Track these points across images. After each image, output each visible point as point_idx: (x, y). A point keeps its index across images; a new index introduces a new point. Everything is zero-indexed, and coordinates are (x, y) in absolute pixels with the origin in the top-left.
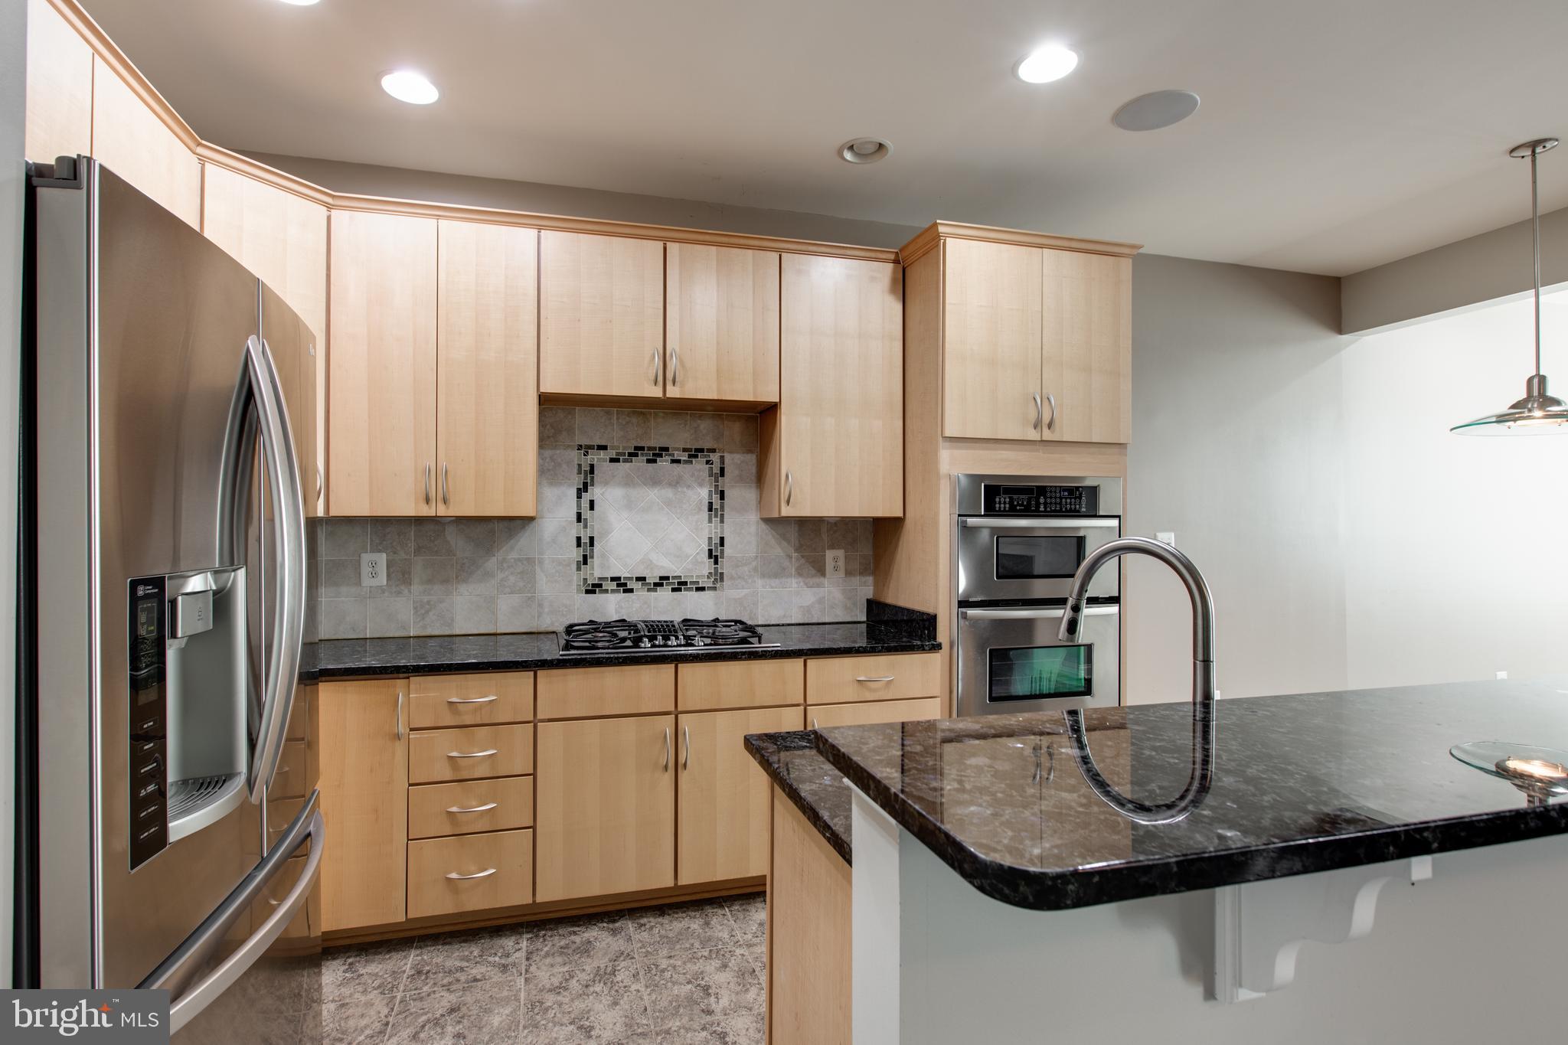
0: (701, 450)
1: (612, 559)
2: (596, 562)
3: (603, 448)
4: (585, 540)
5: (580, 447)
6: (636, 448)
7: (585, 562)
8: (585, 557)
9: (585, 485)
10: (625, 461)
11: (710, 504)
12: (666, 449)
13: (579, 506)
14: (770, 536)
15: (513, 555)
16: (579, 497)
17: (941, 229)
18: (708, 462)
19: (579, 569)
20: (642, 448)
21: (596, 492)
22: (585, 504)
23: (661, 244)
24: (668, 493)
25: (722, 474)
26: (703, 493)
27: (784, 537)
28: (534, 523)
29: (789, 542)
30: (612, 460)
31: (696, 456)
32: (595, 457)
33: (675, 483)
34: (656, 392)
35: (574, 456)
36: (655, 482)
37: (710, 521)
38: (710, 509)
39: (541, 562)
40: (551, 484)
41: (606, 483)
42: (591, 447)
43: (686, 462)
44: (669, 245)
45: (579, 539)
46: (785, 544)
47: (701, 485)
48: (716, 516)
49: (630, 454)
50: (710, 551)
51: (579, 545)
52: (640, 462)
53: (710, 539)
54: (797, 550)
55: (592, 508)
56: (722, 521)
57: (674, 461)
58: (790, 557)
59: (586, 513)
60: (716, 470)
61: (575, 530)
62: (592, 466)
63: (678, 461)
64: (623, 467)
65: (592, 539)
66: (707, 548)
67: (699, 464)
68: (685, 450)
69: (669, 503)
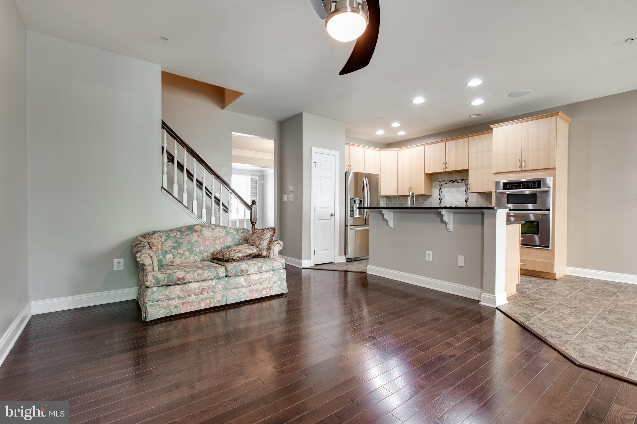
0: (464, 180)
1: (445, 202)
2: (443, 203)
3: (444, 181)
4: (441, 199)
5: (440, 181)
6: (450, 180)
7: (441, 203)
8: (441, 202)
9: (441, 188)
10: (448, 183)
11: (465, 191)
12: (456, 180)
13: (440, 192)
14: (479, 197)
15: (429, 202)
16: (440, 191)
17: (491, 127)
18: (465, 182)
19: (440, 204)
20: (451, 180)
21: (442, 190)
22: (441, 192)
23: (445, 143)
24: (457, 189)
25: (468, 184)
26: (464, 189)
27: (483, 197)
28: (431, 197)
29: (484, 198)
30: (446, 183)
31: (462, 181)
32: (443, 183)
33: (458, 187)
34: (444, 171)
35: (439, 183)
36: (454, 187)
37: (465, 194)
38: (465, 192)
39: (433, 203)
40: (435, 189)
41: (444, 188)
42: (442, 181)
43: (460, 182)
44: (446, 142)
45: (440, 199)
46: (483, 199)
47: (463, 187)
48: (467, 193)
49: (449, 182)
50: (465, 201)
51: (440, 200)
52: (451, 183)
53: (465, 198)
54: (486, 200)
55: (442, 193)
56: (468, 194)
57: (458, 182)
58: (484, 202)
59: (441, 194)
60: (467, 183)
61: (439, 197)
62: (442, 185)
63: (459, 182)
64: (448, 184)
65: (442, 198)
66: (465, 200)
67: (463, 182)
68: (460, 180)
69: (457, 191)
